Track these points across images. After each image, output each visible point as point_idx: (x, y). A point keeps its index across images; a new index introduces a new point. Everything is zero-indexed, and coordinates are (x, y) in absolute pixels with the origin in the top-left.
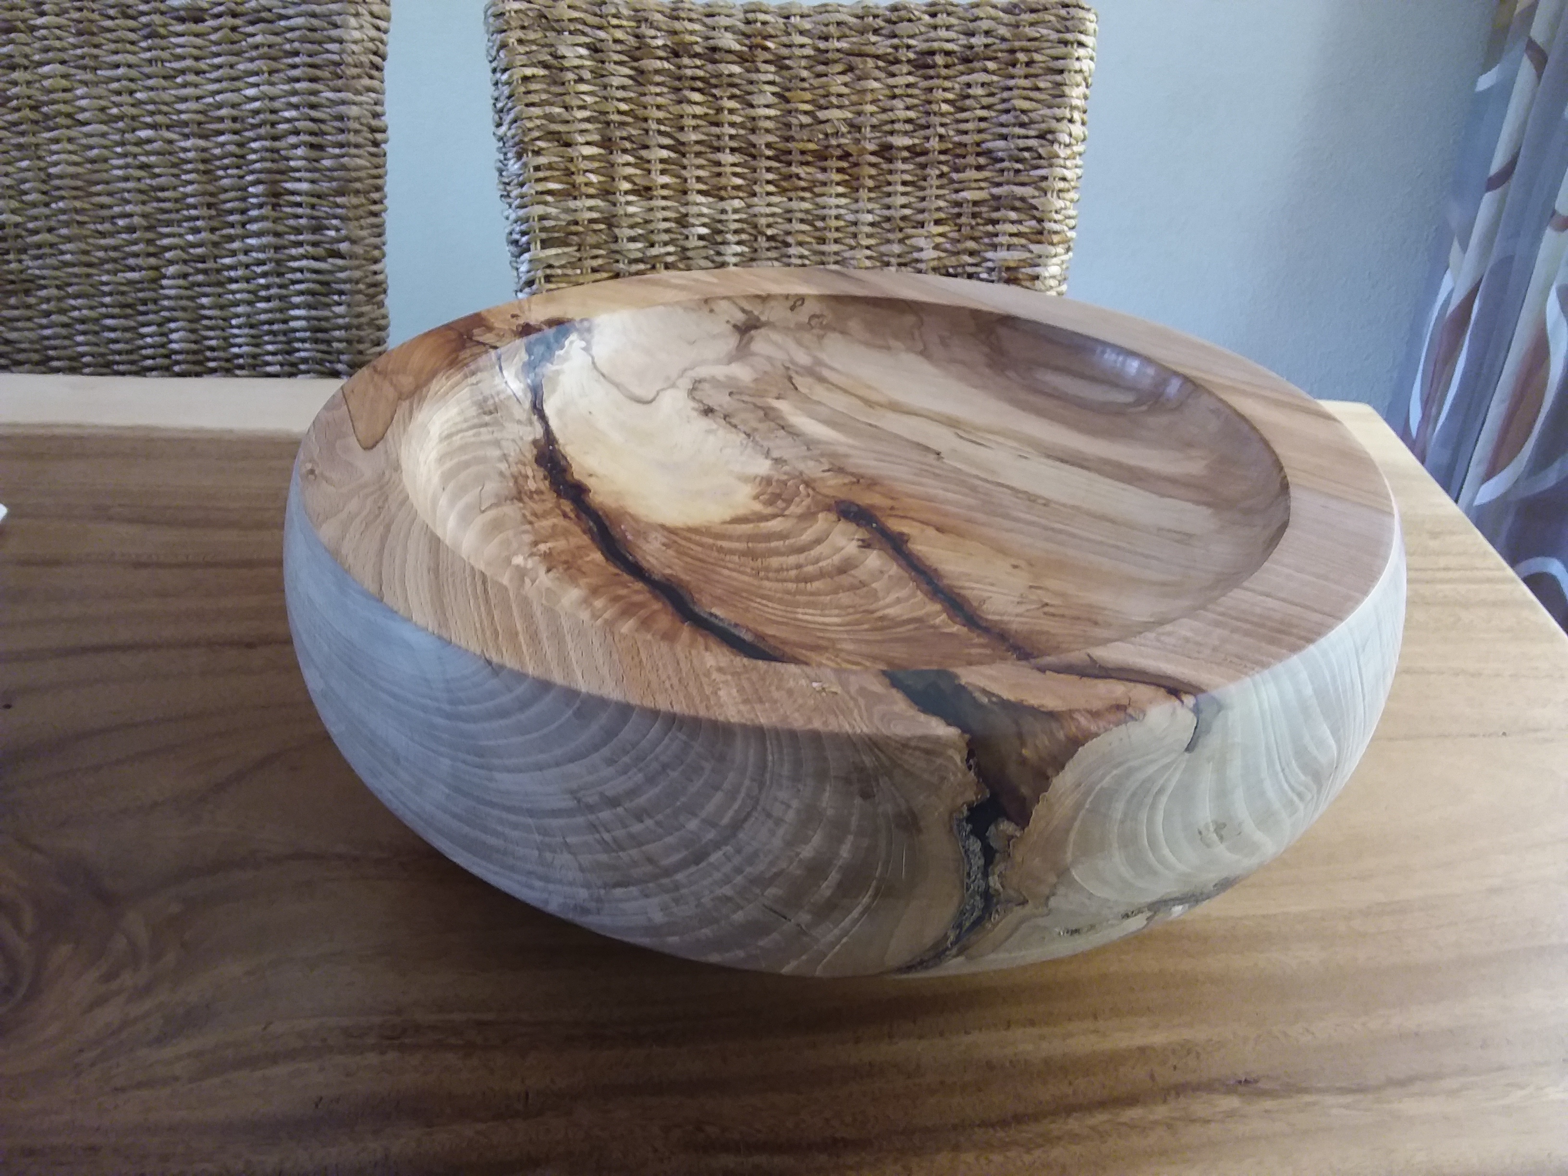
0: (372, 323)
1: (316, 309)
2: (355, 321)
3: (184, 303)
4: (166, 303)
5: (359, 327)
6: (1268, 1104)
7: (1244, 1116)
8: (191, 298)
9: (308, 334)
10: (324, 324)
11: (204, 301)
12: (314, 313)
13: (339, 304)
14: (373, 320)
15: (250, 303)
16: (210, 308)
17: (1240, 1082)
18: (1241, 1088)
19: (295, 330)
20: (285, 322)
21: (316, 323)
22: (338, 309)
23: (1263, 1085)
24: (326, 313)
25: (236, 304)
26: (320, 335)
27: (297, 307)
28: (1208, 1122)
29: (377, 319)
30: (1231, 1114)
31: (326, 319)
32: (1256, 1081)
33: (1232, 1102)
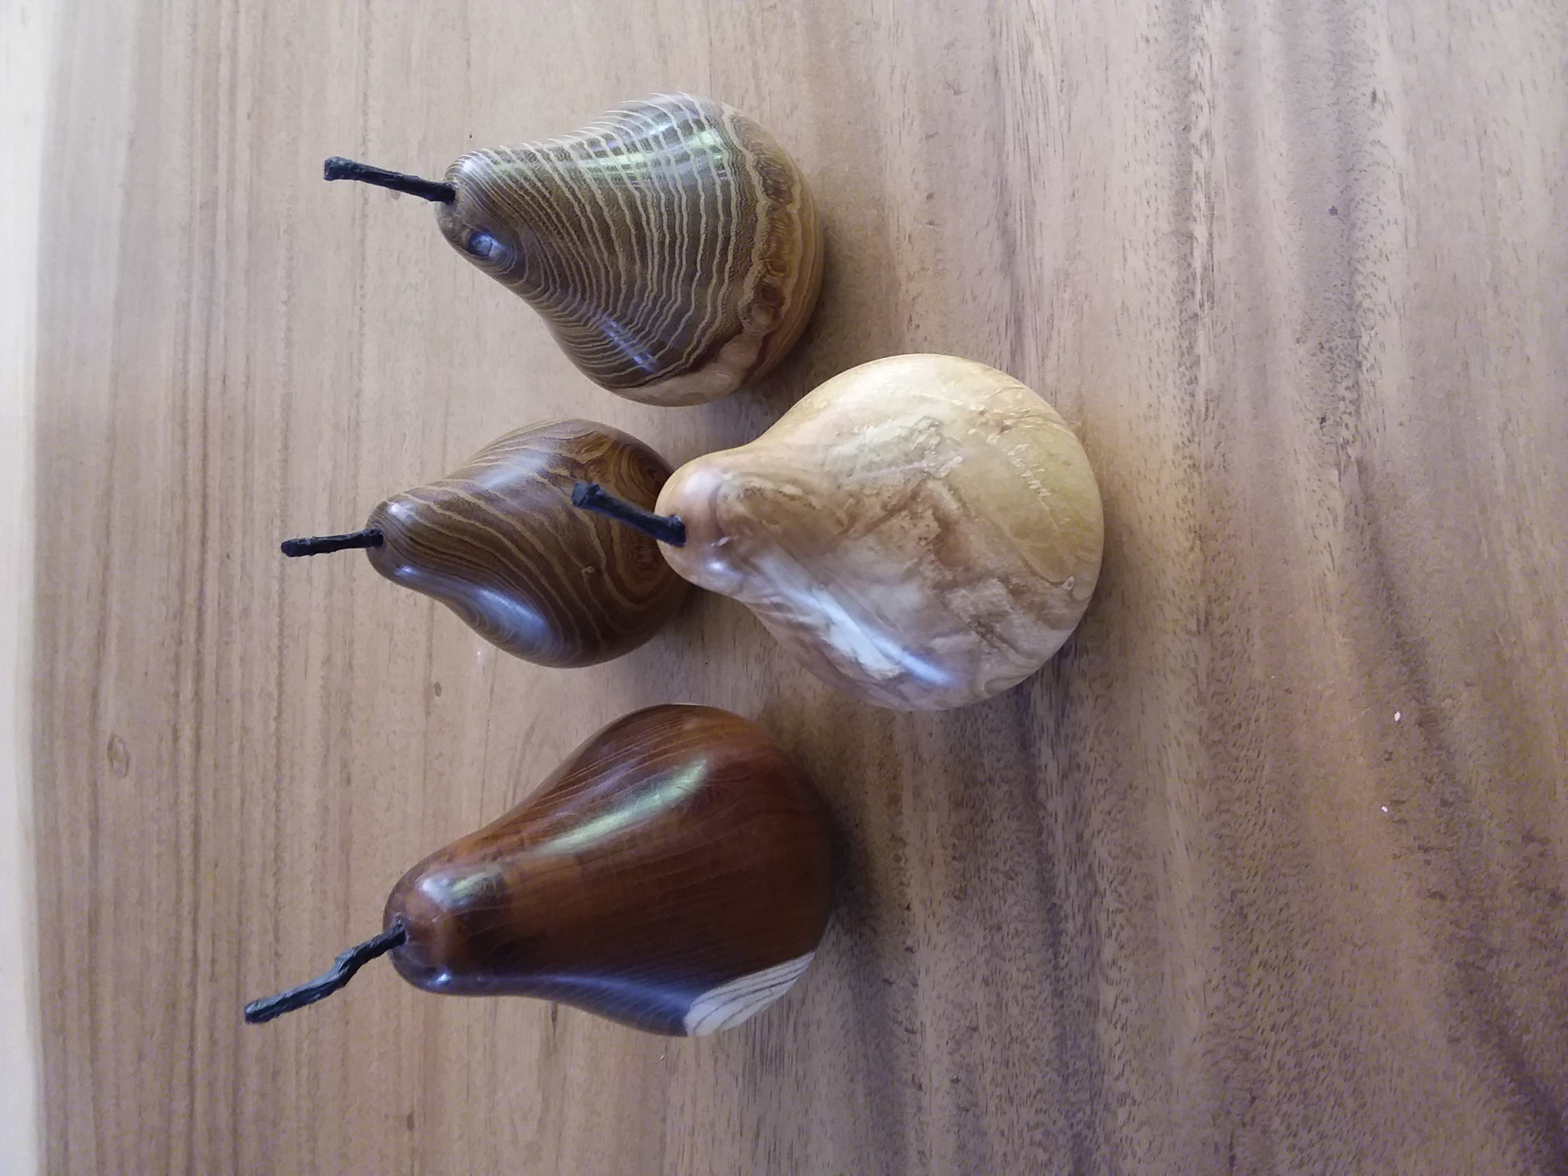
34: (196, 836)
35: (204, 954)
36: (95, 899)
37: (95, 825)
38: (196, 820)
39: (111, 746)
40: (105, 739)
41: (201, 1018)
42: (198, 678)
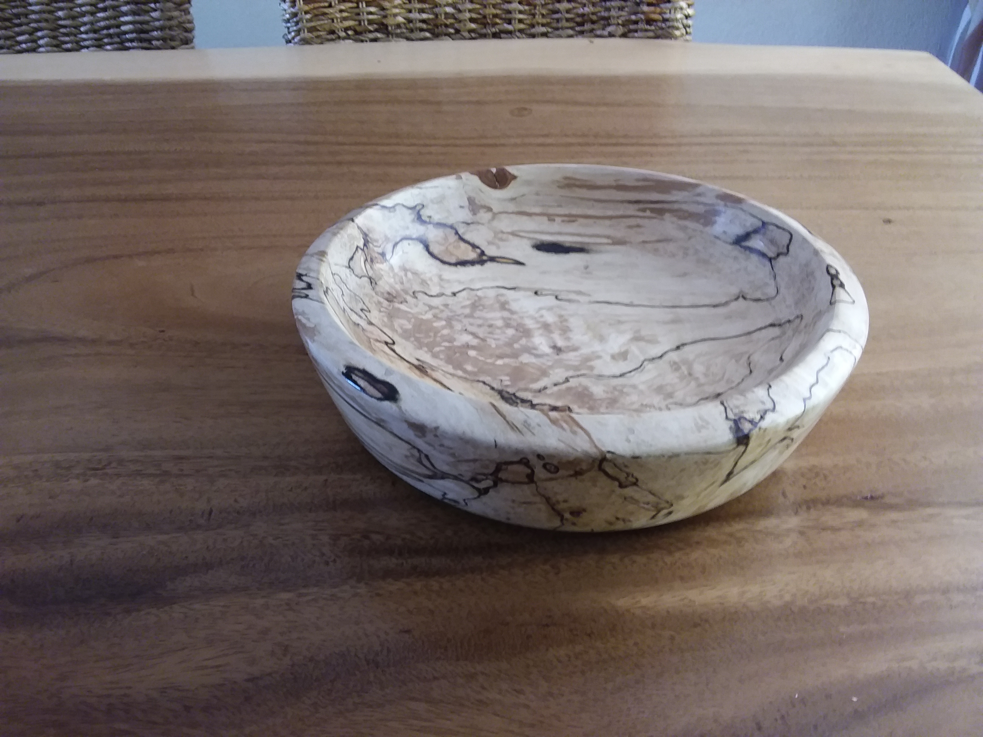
0: (180, 25)
1: (139, 15)
2: (168, 23)
3: (46, 16)
4: (33, 16)
5: (170, 28)
6: (894, 515)
7: (874, 526)
8: (51, 12)
9: (134, 35)
10: (145, 27)
11: (60, 14)
12: (137, 18)
13: (155, 10)
14: (180, 23)
15: (93, 14)
16: (64, 19)
17: (866, 498)
18: (867, 503)
19: (125, 33)
20: (118, 26)
21: (139, 26)
22: (154, 14)
23: (888, 500)
24: (147, 18)
25: (83, 14)
26: (143, 36)
27: (125, 14)
28: (839, 530)
29: (184, 23)
30: (860, 524)
31: (147, 23)
32: (882, 497)
33: (861, 514)
34: (495, 145)
35: (433, 149)
36: (439, 103)
37: (478, 103)
38: (503, 145)
39: (525, 109)
40: (528, 106)
41: (396, 148)
42: (580, 144)
